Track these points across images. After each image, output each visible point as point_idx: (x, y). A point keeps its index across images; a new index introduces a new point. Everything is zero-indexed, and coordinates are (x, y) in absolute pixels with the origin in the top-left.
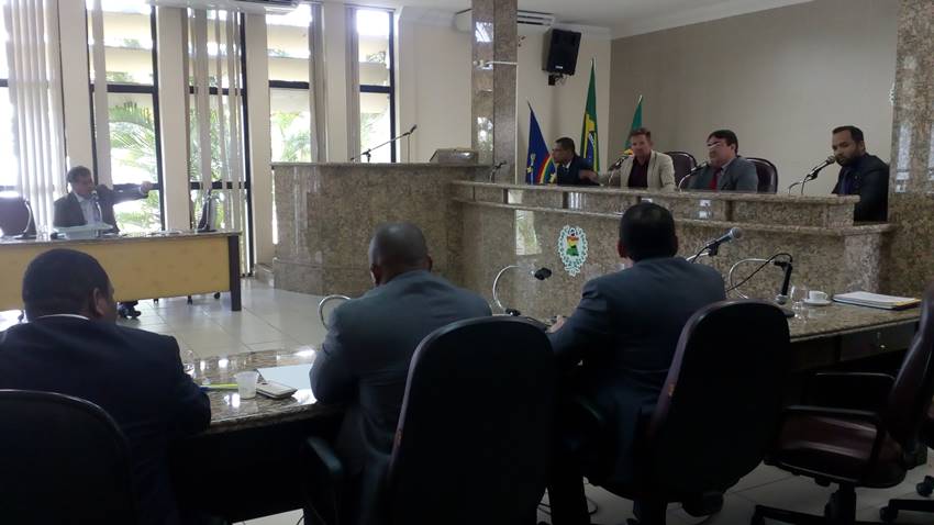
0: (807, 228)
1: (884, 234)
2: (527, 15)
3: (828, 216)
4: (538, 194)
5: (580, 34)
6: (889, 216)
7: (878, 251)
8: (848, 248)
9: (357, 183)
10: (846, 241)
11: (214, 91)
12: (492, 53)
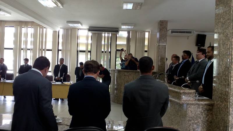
5: (206, 35)
9: (122, 75)
11: (103, 52)
12: (159, 42)
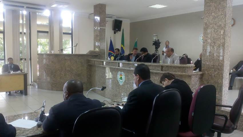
0: (182, 73)
1: (201, 75)
2: (108, 15)
3: (187, 70)
4: (112, 63)
5: (122, 21)
6: (202, 70)
7: (199, 79)
8: (192, 79)
9: (62, 59)
10: (192, 77)
12: (99, 25)
